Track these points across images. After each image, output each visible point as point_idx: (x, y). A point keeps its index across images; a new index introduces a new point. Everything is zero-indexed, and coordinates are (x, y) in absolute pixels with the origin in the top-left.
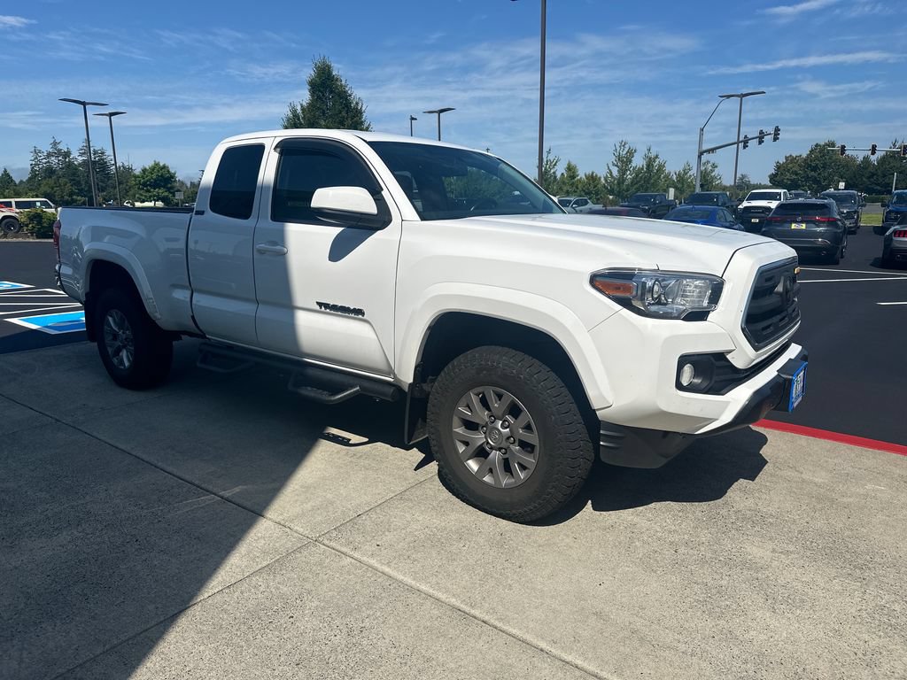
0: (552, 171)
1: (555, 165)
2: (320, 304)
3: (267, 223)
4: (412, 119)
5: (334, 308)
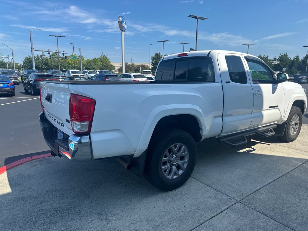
2: (269, 107)
5: (272, 107)
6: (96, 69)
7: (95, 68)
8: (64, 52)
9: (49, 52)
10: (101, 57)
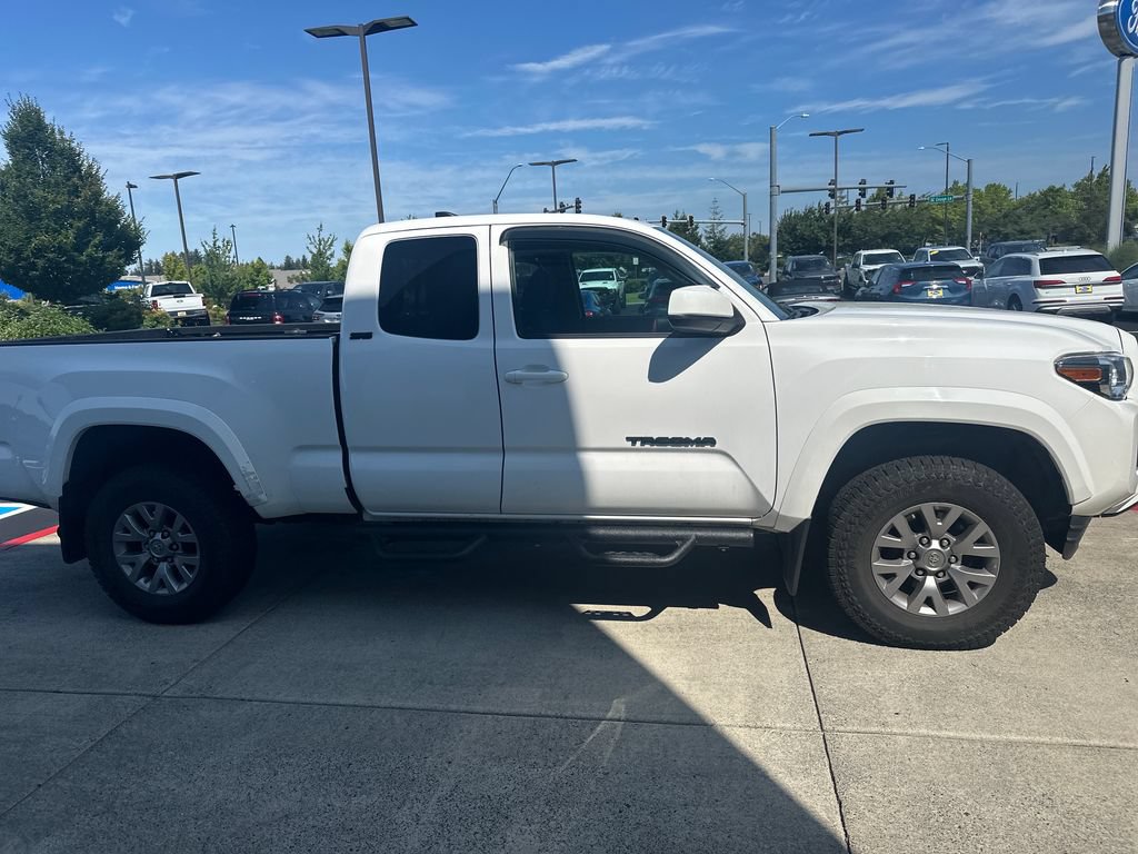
0: (329, 253)
1: (331, 245)
2: (633, 440)
3: (513, 342)
4: (130, 186)
5: (662, 441)
6: (1034, 234)
7: (1028, 233)
8: (892, 182)
9: (864, 189)
10: (1090, 178)
